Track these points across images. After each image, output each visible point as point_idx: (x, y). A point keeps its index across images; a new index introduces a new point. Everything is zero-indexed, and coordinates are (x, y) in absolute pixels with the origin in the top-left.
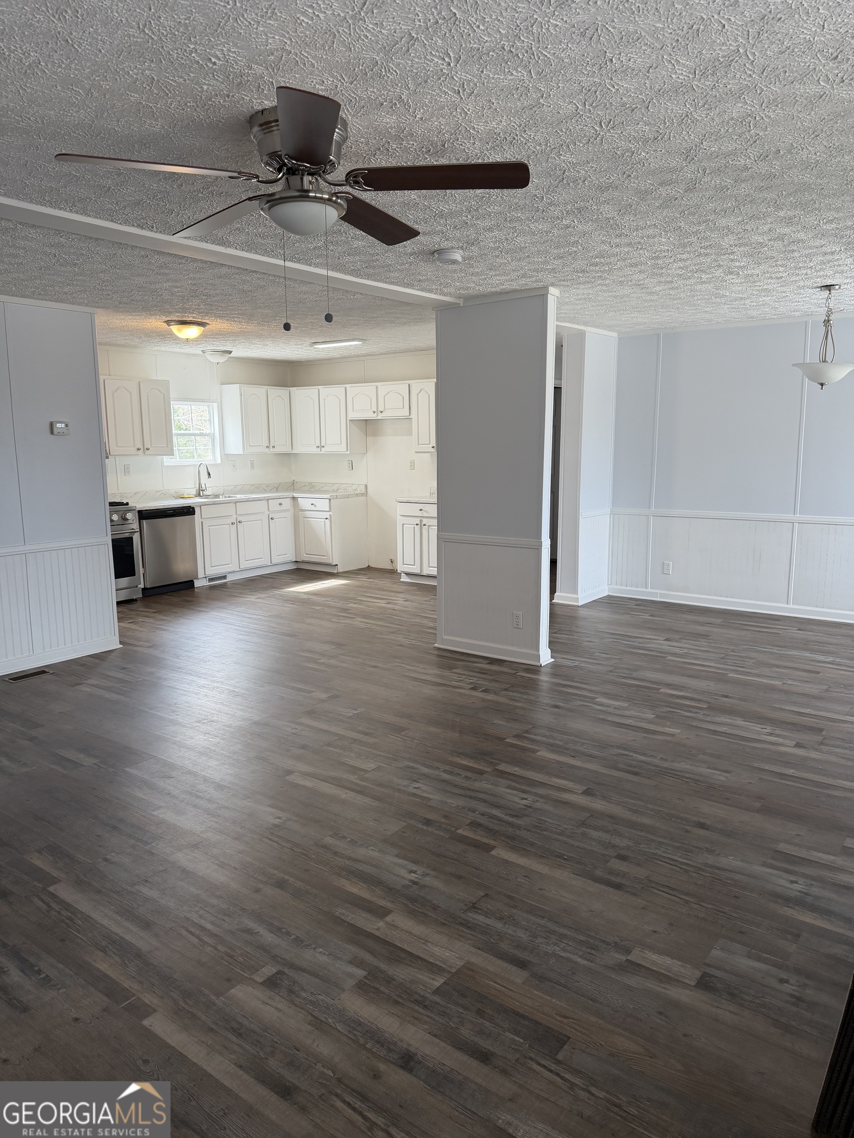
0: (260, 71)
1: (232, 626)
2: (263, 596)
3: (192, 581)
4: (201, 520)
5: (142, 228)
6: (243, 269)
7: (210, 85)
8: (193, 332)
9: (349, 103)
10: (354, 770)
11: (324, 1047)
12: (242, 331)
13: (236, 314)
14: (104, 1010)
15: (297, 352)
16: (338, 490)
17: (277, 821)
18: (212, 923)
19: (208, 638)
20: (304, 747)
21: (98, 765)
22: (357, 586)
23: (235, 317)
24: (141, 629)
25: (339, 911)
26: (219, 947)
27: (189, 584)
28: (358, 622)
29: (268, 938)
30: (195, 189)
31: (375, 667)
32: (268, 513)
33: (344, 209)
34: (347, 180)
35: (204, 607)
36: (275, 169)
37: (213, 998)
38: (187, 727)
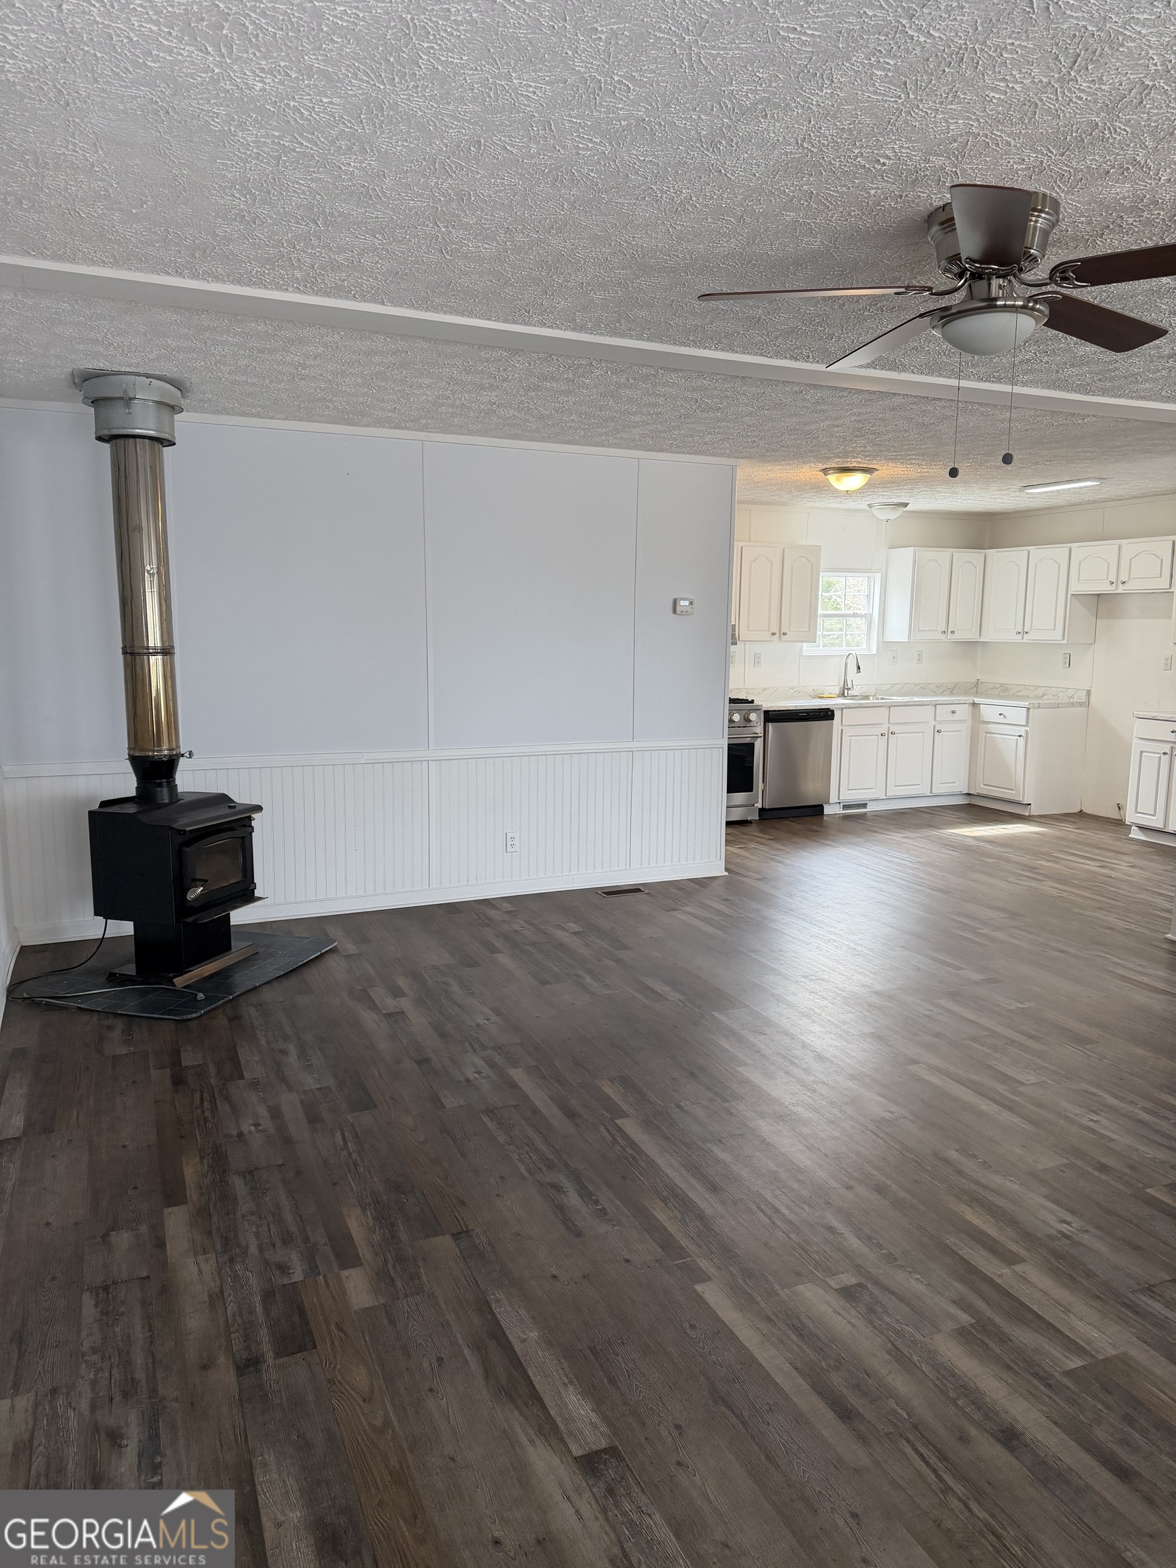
0: (940, 162)
1: (865, 869)
2: (913, 835)
3: (821, 806)
4: (840, 728)
5: (796, 359)
6: (923, 398)
7: (879, 189)
8: (857, 481)
9: (1061, 179)
10: (1005, 1079)
11: (901, 1384)
12: (921, 476)
13: (913, 455)
14: (657, 1261)
15: (1000, 500)
16: (1043, 695)
17: (888, 1115)
18: (788, 1207)
19: (832, 879)
20: (938, 1035)
21: (684, 1003)
22: (1057, 838)
23: (913, 459)
24: (752, 857)
25: (951, 1240)
26: (793, 1236)
27: (818, 810)
28: (1048, 887)
29: (853, 1243)
30: (860, 307)
31: (1062, 951)
32: (934, 723)
33: (1044, 315)
34: (1051, 278)
35: (832, 840)
36: (955, 275)
37: (777, 1287)
38: (790, 980)
